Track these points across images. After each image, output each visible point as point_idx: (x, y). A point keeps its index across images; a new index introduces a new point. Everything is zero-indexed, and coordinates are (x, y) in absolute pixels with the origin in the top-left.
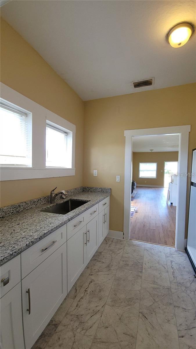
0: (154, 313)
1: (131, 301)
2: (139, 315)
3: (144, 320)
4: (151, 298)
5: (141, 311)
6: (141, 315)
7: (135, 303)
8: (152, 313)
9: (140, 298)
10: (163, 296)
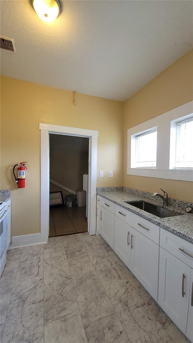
0: (61, 283)
1: (80, 282)
2: (71, 277)
3: (67, 276)
4: (65, 295)
5: (71, 280)
6: (70, 277)
7: (77, 283)
8: (62, 283)
9: (74, 289)
10: (54, 304)
